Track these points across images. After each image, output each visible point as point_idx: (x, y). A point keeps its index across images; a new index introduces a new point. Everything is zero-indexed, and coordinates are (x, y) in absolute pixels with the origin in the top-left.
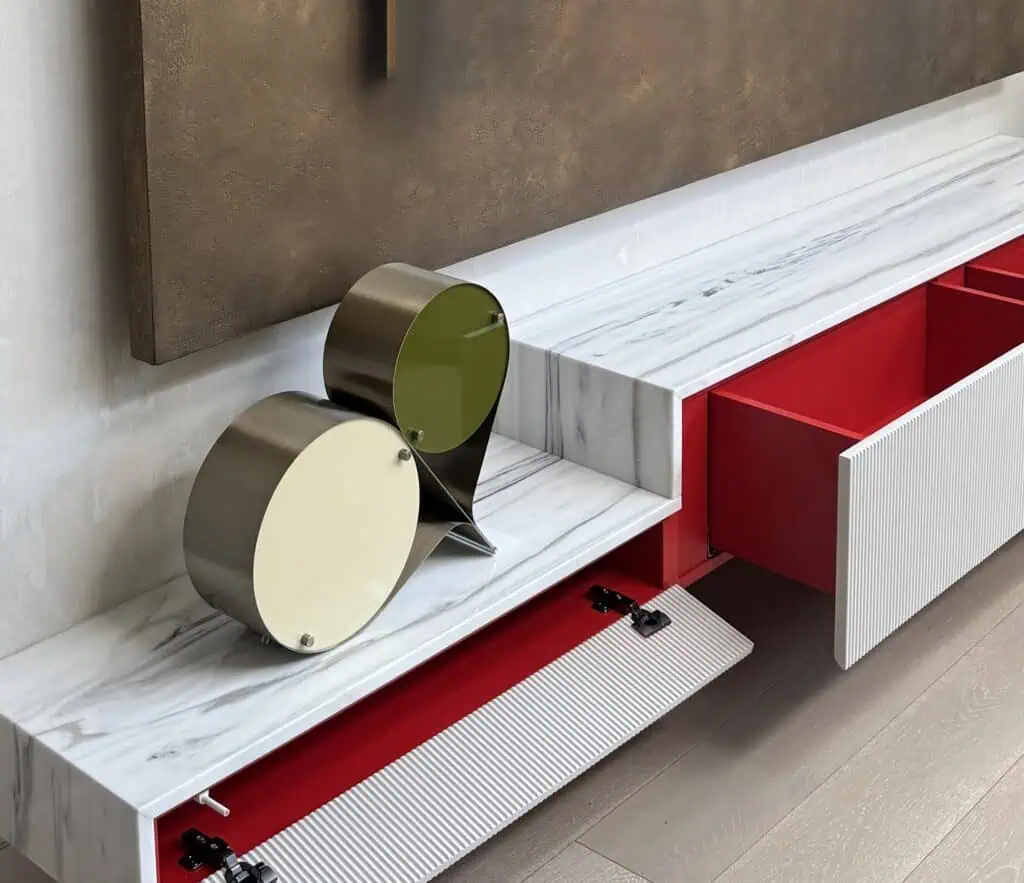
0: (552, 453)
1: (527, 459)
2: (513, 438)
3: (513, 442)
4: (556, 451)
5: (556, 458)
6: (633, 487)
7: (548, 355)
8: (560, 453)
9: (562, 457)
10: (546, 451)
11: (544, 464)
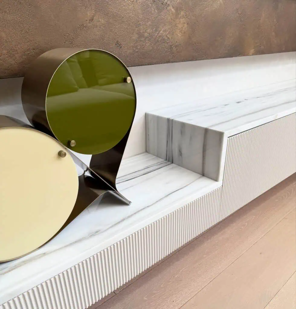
0: (169, 161)
1: (159, 163)
2: (154, 155)
3: (154, 157)
4: (170, 160)
5: (170, 163)
6: (201, 176)
7: (168, 120)
8: (172, 161)
9: (172, 163)
10: (166, 160)
11: (165, 165)
